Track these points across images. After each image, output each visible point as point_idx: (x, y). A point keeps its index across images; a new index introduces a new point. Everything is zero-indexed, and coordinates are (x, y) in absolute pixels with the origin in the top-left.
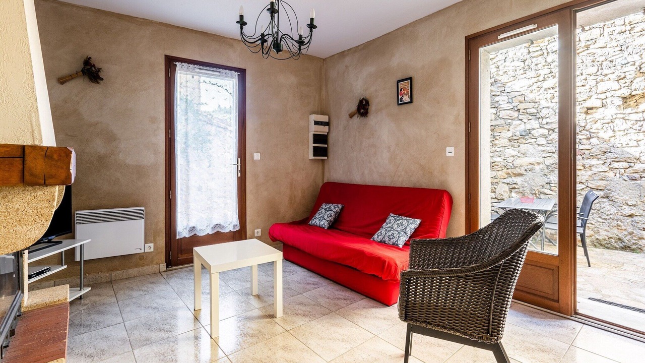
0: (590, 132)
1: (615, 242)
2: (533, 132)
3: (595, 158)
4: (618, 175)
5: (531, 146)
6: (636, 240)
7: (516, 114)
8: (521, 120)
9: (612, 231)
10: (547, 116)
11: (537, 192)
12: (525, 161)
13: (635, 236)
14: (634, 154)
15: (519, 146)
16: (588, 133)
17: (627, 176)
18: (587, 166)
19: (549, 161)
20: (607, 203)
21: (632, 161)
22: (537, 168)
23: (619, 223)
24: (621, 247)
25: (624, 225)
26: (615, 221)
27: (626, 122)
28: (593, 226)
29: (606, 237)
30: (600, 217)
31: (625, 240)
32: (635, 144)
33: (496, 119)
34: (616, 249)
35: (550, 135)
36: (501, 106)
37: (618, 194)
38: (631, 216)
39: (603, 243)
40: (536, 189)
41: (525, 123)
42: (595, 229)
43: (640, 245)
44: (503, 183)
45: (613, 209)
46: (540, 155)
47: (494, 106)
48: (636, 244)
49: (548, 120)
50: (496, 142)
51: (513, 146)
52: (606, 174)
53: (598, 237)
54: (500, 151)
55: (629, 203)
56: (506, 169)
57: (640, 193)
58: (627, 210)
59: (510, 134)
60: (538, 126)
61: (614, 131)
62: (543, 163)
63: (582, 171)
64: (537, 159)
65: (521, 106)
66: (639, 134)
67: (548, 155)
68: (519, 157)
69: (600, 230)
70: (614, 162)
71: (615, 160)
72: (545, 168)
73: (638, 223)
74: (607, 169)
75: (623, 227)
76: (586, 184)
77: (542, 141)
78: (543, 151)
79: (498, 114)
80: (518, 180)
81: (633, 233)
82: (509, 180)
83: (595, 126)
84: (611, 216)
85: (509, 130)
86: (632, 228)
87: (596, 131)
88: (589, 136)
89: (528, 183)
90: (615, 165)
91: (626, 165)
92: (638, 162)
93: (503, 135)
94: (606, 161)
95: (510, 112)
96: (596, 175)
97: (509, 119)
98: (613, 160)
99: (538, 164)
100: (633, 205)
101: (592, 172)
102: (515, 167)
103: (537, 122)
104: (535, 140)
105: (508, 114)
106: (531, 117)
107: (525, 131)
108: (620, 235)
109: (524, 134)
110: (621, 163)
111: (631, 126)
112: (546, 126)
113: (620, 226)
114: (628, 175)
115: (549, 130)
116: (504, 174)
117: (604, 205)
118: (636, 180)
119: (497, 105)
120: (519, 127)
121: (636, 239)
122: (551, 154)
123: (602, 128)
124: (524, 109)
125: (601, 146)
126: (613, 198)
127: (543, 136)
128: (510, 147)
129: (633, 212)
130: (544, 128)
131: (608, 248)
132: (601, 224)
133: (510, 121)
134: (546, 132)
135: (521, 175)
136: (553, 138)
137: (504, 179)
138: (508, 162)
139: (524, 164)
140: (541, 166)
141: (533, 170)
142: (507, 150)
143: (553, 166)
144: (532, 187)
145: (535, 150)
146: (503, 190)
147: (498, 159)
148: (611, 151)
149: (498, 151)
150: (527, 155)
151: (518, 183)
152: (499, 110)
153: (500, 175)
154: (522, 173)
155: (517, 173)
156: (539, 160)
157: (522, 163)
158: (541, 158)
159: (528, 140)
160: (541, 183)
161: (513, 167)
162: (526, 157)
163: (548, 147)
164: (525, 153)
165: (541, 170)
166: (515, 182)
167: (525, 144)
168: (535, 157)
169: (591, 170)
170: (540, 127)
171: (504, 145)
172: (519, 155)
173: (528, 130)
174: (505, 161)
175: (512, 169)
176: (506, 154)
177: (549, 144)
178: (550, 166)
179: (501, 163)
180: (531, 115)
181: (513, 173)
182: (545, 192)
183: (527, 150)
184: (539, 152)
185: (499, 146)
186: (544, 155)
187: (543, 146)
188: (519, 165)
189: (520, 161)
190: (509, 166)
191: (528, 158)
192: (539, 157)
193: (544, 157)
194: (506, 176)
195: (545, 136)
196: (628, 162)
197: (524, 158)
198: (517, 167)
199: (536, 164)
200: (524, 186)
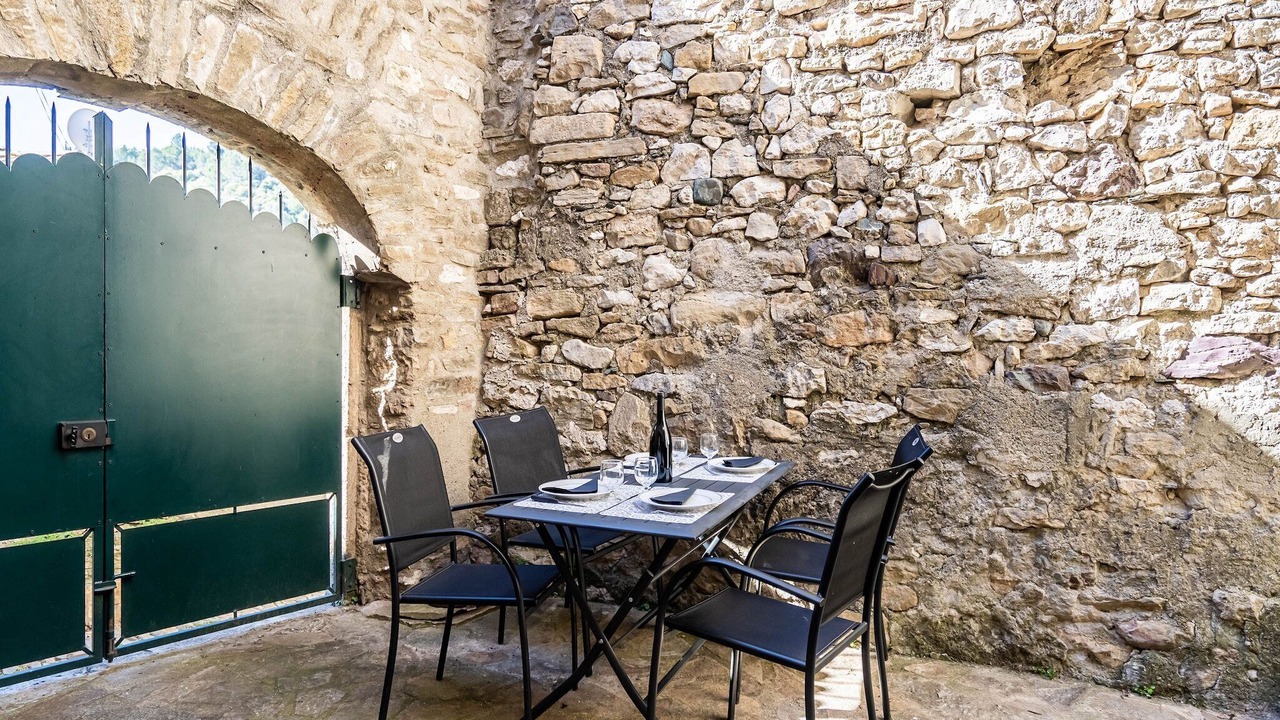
0: (917, 196)
1: (981, 632)
2: (738, 189)
3: (932, 298)
4: (1000, 367)
5: (729, 245)
6: (1046, 625)
7: (680, 116)
8: (698, 139)
9: (975, 591)
10: (783, 127)
11: (740, 432)
12: (706, 306)
13: (1045, 610)
14: (1052, 288)
15: (691, 246)
16: (910, 197)
17: (1028, 371)
18: (903, 329)
19: (781, 306)
20: (962, 479)
21: (1049, 315)
22: (745, 332)
23: (997, 556)
24: (1000, 650)
25: (1010, 566)
26: (985, 551)
27: (1033, 157)
28: (913, 568)
29: (953, 612)
30: (938, 533)
31: (1012, 622)
32: (1058, 244)
33: (618, 134)
34: (984, 659)
35: (791, 204)
36: (638, 81)
37: (998, 443)
38: (1036, 530)
39: (943, 636)
40: (735, 417)
41: (712, 152)
42: (921, 581)
43: (1059, 645)
44: (635, 391)
45: (980, 502)
46: (754, 283)
47: (613, 81)
48: (1046, 640)
49: (788, 143)
50: (618, 226)
51: (671, 245)
52: (964, 362)
53: (929, 614)
54: (628, 264)
55: (1033, 478)
56: (646, 335)
57: (1067, 441)
58: (1022, 507)
59: (661, 196)
60: (750, 165)
61: (993, 192)
62: (766, 315)
63: (888, 349)
64: (747, 296)
65: (703, 84)
66: (1072, 205)
67: (782, 283)
68: (689, 290)
69: (936, 586)
70: (988, 317)
71: (994, 306)
72: (771, 336)
73: (1056, 558)
74: (967, 344)
75: (1009, 575)
76: (898, 401)
77: (764, 226)
78: (767, 266)
79: (626, 112)
80: (683, 381)
81: (1038, 596)
82: (653, 382)
83: (937, 170)
84: (974, 531)
85: (659, 181)
86: (1035, 579)
87: (938, 191)
88: (913, 208)
89: (713, 394)
90: (995, 327)
91: (1025, 325)
92: (1066, 317)
93: (639, 197)
94: (964, 311)
95: (666, 105)
96: (933, 364)
97: (661, 135)
98: (985, 305)
99: (751, 317)
100: (1042, 486)
101: (919, 353)
102: (675, 330)
103: (750, 149)
104: (741, 222)
105: (658, 112)
106: (730, 130)
107: (711, 185)
108: (999, 606)
109: (706, 195)
110: (1013, 320)
111: (1048, 174)
112: (779, 168)
113: (1001, 571)
114: (1032, 366)
115: (788, 181)
116: (638, 358)
117: (952, 487)
118: (1055, 387)
119: (622, 76)
120: (690, 167)
121: (1046, 619)
122: (790, 281)
123: (960, 180)
124: (711, 97)
125: (952, 249)
126: (981, 458)
127: (766, 204)
128: (662, 248)
129: (1042, 514)
130: (770, 173)
131: (957, 656)
132: (939, 559)
133: (664, 142)
134: (776, 189)
135: (690, 361)
136: (801, 217)
137: (637, 376)
138: (655, 306)
139: (705, 319)
140: (759, 326)
141: (730, 342)
142: (652, 260)
143: (796, 327)
144: (726, 411)
145: (742, 262)
146: (631, 422)
147: (621, 296)
148: (981, 271)
149: (622, 264)
150: (715, 282)
151: (682, 393)
152: (629, 97)
153: (624, 359)
154: (695, 352)
155: (679, 352)
156: (756, 302)
157: (698, 313)
158: (759, 293)
159: (719, 219)
160: (754, 396)
161: (668, 331)
162: (713, 291)
163: (783, 252)
164: (708, 273)
165: (757, 342)
166: (673, 390)
167: (711, 235)
168: (741, 291)
169: (915, 344)
170: (761, 169)
171: (642, 241)
172: (689, 281)
173: (720, 183)
174: (646, 303)
175: (665, 335)
176: (648, 276)
177: (786, 237)
178: (785, 326)
179: (632, 311)
180: (733, 119)
181: (668, 352)
182: (766, 430)
183: (716, 261)
184: (754, 269)
185: (626, 245)
186: (769, 282)
187: (768, 249)
188: (689, 323)
189: (693, 307)
190: (658, 325)
191: (719, 295)
192: (753, 290)
193: (769, 292)
194: (645, 364)
195: (775, 208)
196: (1033, 317)
197: (704, 293)
198: (682, 327)
199: (741, 319)
200: (699, 406)
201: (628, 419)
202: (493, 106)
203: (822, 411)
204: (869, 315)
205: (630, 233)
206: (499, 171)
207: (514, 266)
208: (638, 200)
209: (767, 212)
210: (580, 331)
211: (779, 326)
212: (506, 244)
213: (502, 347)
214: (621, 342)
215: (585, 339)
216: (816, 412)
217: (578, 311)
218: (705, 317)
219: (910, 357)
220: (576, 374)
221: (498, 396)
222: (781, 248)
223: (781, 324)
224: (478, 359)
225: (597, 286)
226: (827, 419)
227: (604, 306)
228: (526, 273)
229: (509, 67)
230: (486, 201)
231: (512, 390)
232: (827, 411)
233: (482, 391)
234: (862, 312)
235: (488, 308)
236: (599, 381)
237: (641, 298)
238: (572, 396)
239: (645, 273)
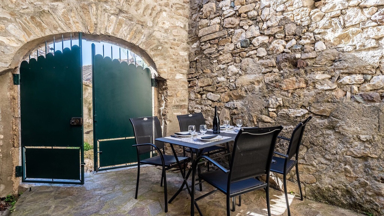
0: (314, 34)
1: (342, 195)
2: (254, 41)
3: (320, 70)
4: (349, 94)
5: (252, 60)
6: (370, 196)
7: (236, 21)
8: (242, 27)
9: (339, 179)
10: (267, 18)
11: (255, 120)
12: (246, 79)
13: (369, 190)
14: (371, 62)
15: (241, 61)
16: (312, 35)
17: (361, 95)
18: (309, 82)
19: (268, 78)
20: (333, 137)
21: (370, 72)
22: (257, 87)
23: (348, 167)
24: (350, 203)
25: (354, 171)
26: (343, 165)
27: (362, 11)
28: (314, 169)
29: (330, 186)
30: (323, 157)
31: (355, 193)
32: (373, 43)
33: (220, 30)
34: (343, 206)
35: (270, 43)
36: (225, 13)
37: (347, 123)
38: (365, 158)
39: (326, 195)
40: (253, 115)
41: (246, 30)
42: (317, 173)
43: (376, 205)
44: (226, 107)
45: (340, 146)
46: (259, 71)
47: (218, 14)
48: (370, 202)
49: (269, 23)
50: (221, 58)
51: (235, 62)
52: (334, 93)
53: (320, 186)
54: (224, 69)
55: (363, 137)
56: (229, 90)
57: (379, 122)
58: (358, 148)
59: (232, 47)
60: (257, 32)
61: (344, 27)
62: (263, 81)
63: (305, 90)
64: (257, 75)
65: (243, 10)
66: (380, 27)
67: (268, 70)
68: (240, 75)
69: (323, 176)
70: (344, 75)
71: (345, 71)
72: (265, 88)
73: (374, 169)
74: (335, 86)
75: (353, 174)
76: (308, 108)
77: (262, 52)
78: (263, 65)
79: (222, 23)
80: (238, 104)
81: (366, 184)
82: (230, 104)
83: (321, 23)
84: (338, 157)
85: (232, 42)
86: (365, 177)
87: (323, 31)
88: (313, 38)
89: (247, 107)
90: (346, 79)
91: (359, 77)
92: (378, 72)
93: (226, 48)
94: (333, 74)
95: (233, 18)
96: (321, 94)
97: (232, 28)
98: (342, 71)
99: (258, 82)
100: (367, 141)
101: (316, 90)
102: (237, 88)
103: (257, 28)
104: (255, 52)
105: (230, 21)
106: (251, 22)
107: (245, 41)
108: (349, 186)
109: (244, 45)
110: (354, 76)
111: (369, 16)
112: (266, 32)
113: (350, 173)
114: (362, 93)
115: (269, 36)
116: (226, 97)
117: (329, 140)
118: (373, 101)
119: (220, 12)
120: (241, 35)
121: (370, 194)
122: (271, 69)
123: (331, 25)
124: (245, 13)
125: (328, 52)
126: (340, 129)
127: (263, 45)
128: (232, 63)
129: (367, 152)
130: (264, 34)
131: (332, 203)
132: (324, 166)
133: (232, 30)
134: (265, 39)
135: (240, 97)
136: (274, 47)
137: (226, 103)
138: (231, 81)
139: (245, 84)
140: (261, 85)
141: (252, 91)
142: (230, 67)
143: (272, 84)
144: (250, 113)
145: (255, 65)
146: (224, 117)
147: (222, 79)
148: (340, 58)
149: (222, 69)
150: (248, 72)
151: (238, 107)
152: (223, 18)
153: (223, 98)
154: (242, 95)
155: (237, 95)
156: (259, 77)
157: (243, 82)
158: (261, 74)
159: (249, 52)
160: (259, 108)
161: (235, 88)
162: (247, 75)
163: (268, 60)
164: (246, 69)
165: (260, 90)
166: (236, 106)
167: (246, 57)
168: (255, 74)
169: (315, 87)
170: (261, 33)
171: (227, 62)
172: (240, 72)
173: (248, 40)
174: (228, 80)
175: (234, 90)
176: (229, 72)
177: (269, 55)
178: (269, 84)
179: (225, 83)
180: (253, 19)
181: (235, 95)
182: (263, 119)
183: (248, 65)
184: (259, 66)
185: (223, 63)
186: (264, 70)
187: (263, 59)
188: (240, 85)
189: (241, 80)
190: (232, 87)
191: (249, 76)
192: (259, 73)
193: (264, 73)
194: (228, 99)
195: (265, 45)
196: (363, 74)
197: (244, 76)
198: (239, 87)
199: (256, 83)
200: (243, 111)
201: (224, 116)
202: (191, 28)
203: (281, 112)
204: (297, 78)
205: (224, 59)
206: (193, 46)
207: (195, 73)
208: (225, 49)
209: (263, 47)
210: (211, 90)
211: (267, 84)
212: (193, 67)
213: (193, 96)
214: (222, 93)
215: (213, 92)
216: (279, 113)
217: (211, 84)
218: (245, 83)
219: (313, 92)
220: (210, 102)
221: (192, 110)
222: (268, 59)
223: (268, 84)
224: (187, 100)
225: (215, 76)
226: (283, 115)
227: (217, 82)
228: (198, 74)
229: (194, 16)
230: (189, 55)
231: (195, 108)
232: (283, 112)
233: (188, 108)
234: (295, 77)
235: (189, 85)
236: (216, 104)
237: (227, 79)
238: (209, 109)
239: (228, 71)
